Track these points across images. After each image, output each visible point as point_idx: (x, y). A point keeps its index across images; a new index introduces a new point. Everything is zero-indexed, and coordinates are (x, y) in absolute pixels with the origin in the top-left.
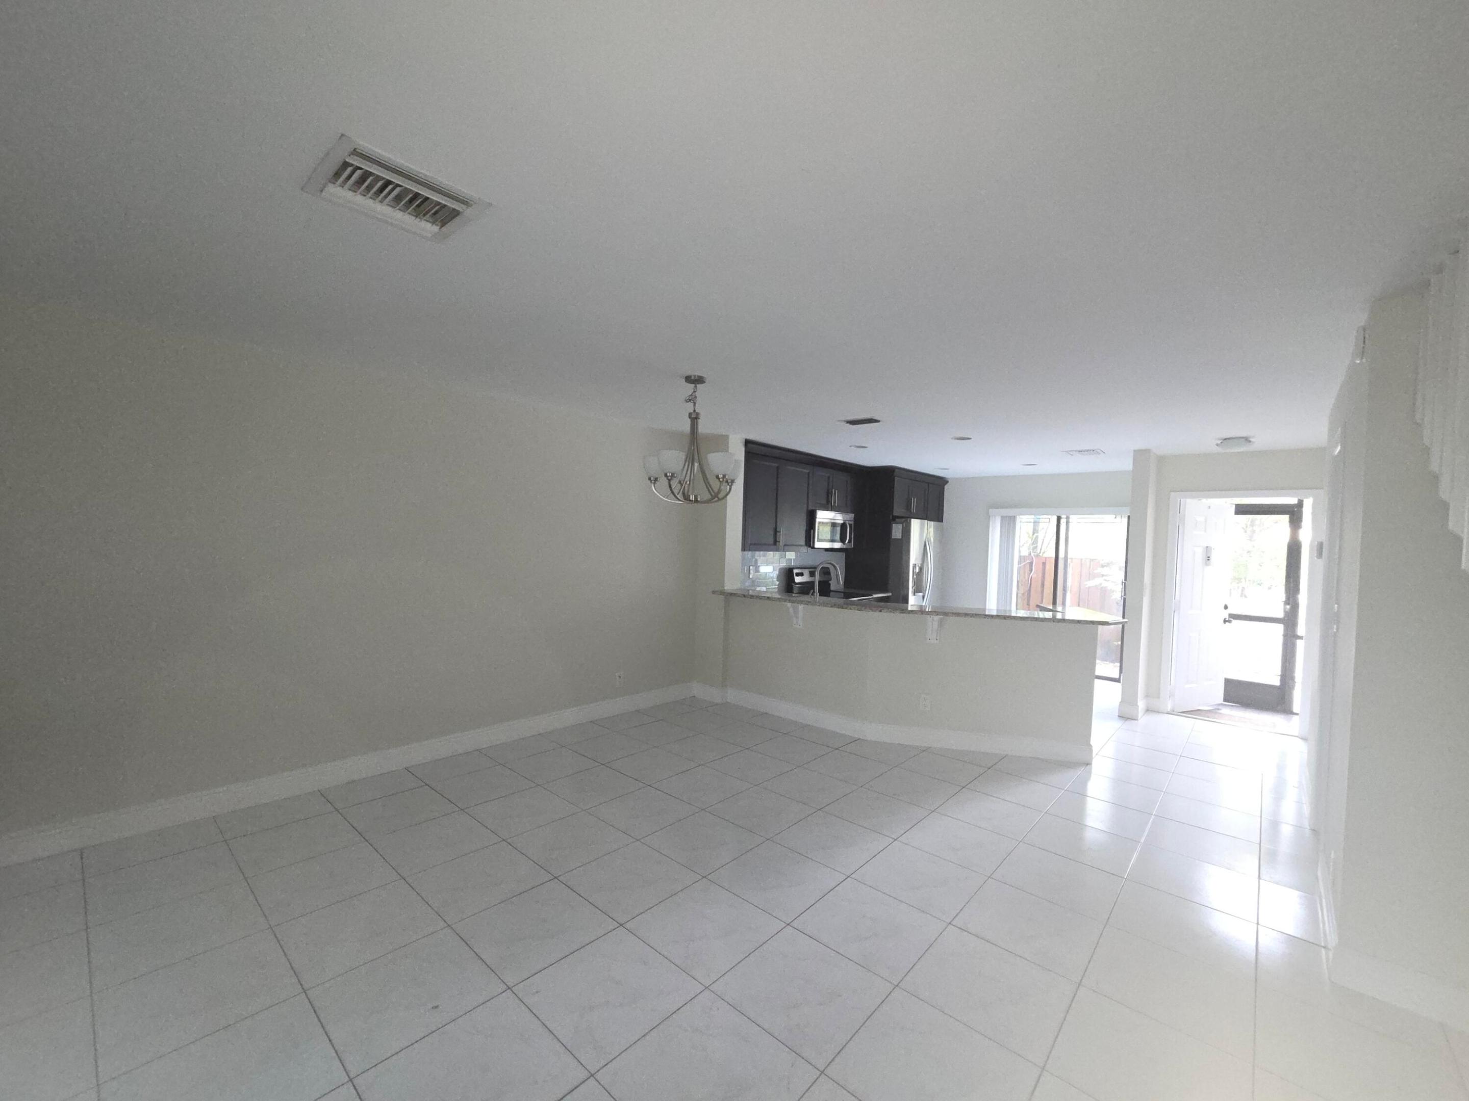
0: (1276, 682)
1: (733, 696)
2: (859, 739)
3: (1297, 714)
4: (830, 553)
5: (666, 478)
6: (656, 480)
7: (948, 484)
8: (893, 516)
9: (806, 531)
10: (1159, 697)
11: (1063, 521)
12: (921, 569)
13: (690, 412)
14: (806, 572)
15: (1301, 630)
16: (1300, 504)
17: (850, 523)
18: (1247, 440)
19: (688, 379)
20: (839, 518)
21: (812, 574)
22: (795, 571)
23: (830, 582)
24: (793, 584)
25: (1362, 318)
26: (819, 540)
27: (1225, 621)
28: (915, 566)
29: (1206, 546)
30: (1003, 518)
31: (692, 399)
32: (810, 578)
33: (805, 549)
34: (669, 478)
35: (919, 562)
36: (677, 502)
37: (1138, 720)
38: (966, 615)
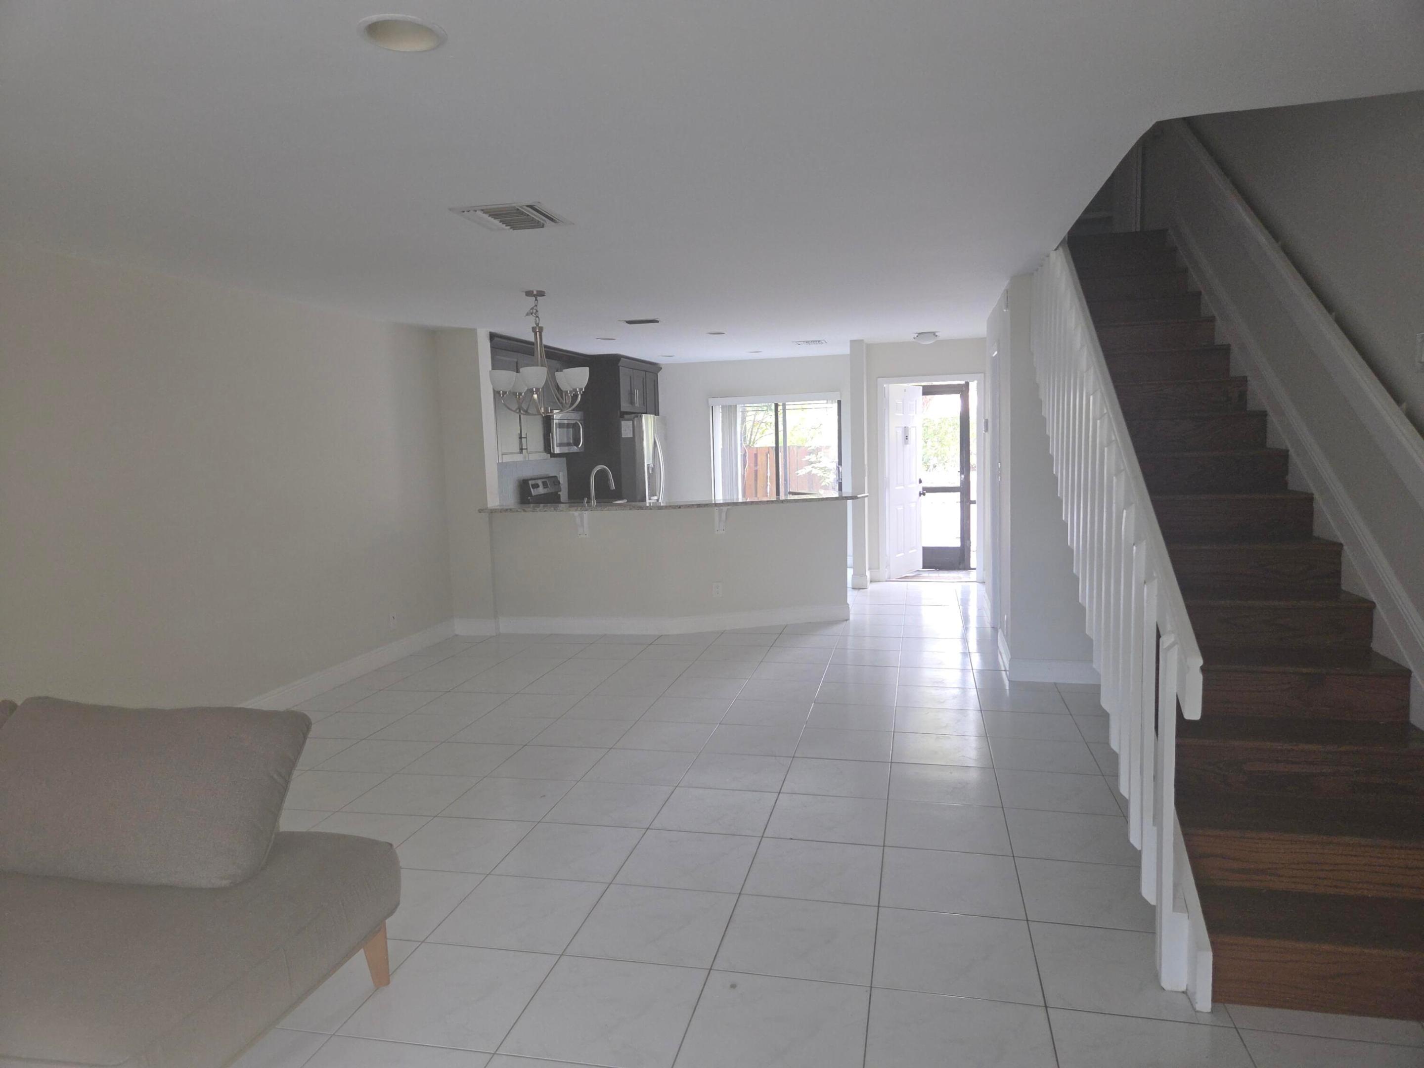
0: (957, 543)
2: (662, 636)
3: (975, 569)
7: (662, 370)
8: (621, 412)
10: (879, 568)
11: (780, 408)
12: (653, 469)
14: (540, 483)
15: (973, 496)
16: (967, 384)
17: (583, 423)
18: (934, 334)
19: (529, 293)
20: (570, 417)
21: (544, 485)
22: (530, 482)
24: (530, 497)
25: (1005, 284)
26: (558, 445)
27: (920, 494)
28: (648, 465)
29: (904, 426)
30: (723, 407)
31: (534, 313)
33: (543, 456)
35: (652, 462)
37: (867, 588)
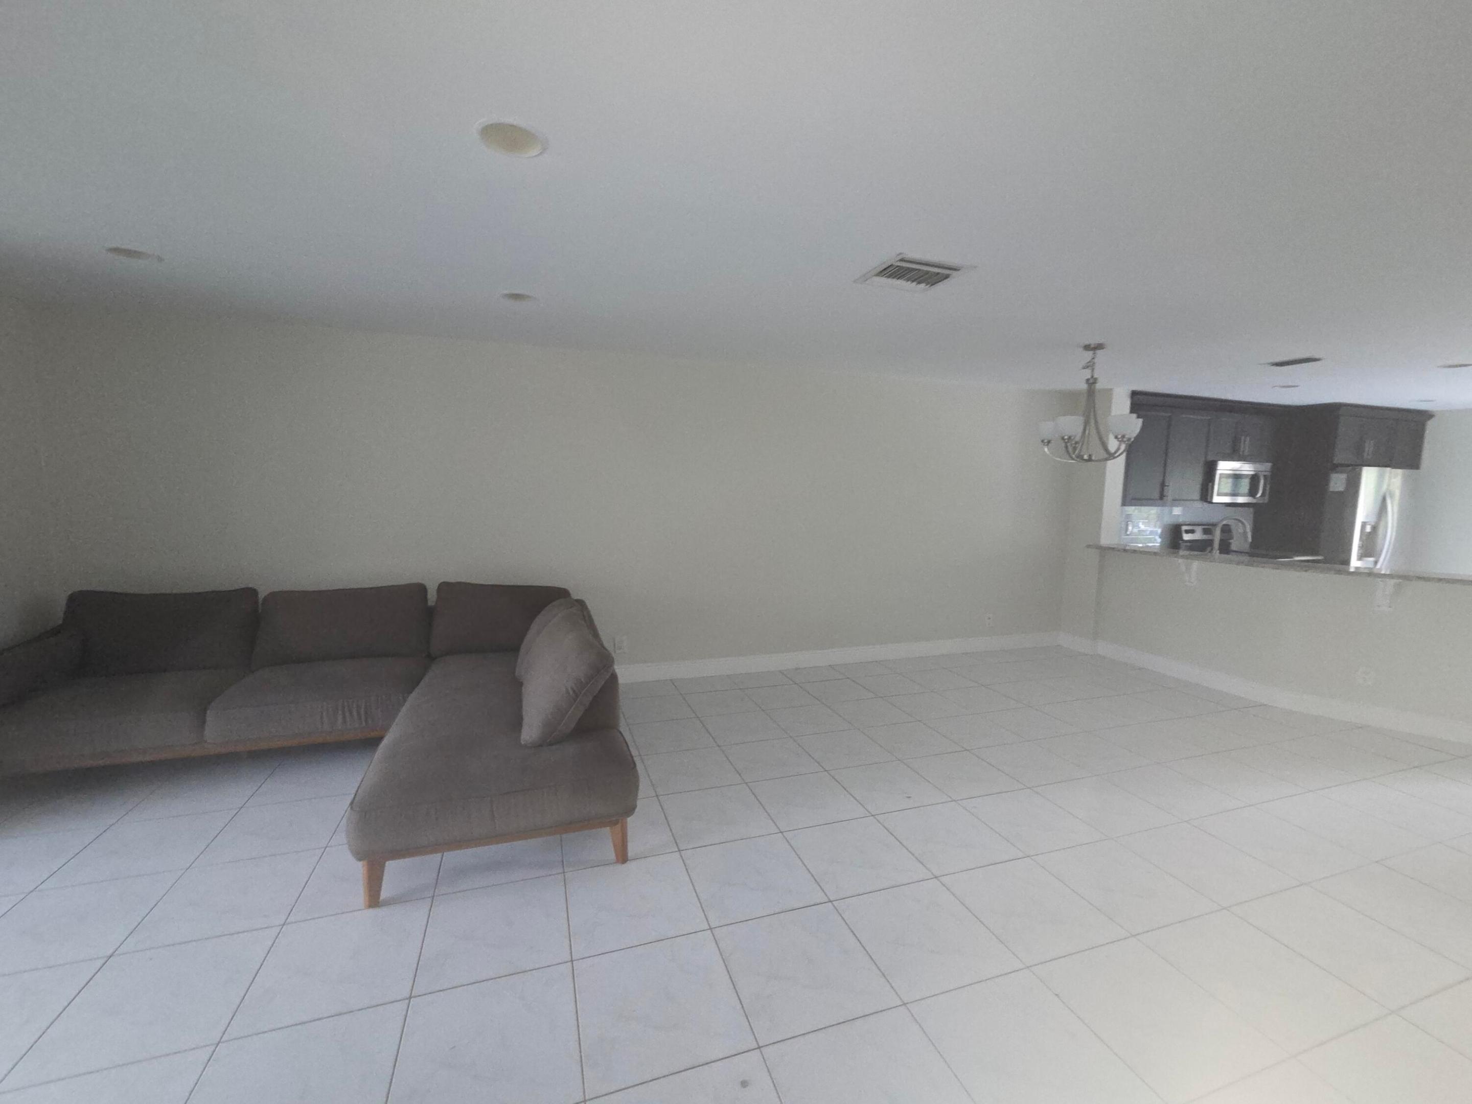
1: (1104, 648)
4: (1233, 509)
5: (1062, 441)
6: (1049, 442)
7: (1434, 418)
8: (1331, 463)
9: (1202, 485)
12: (1375, 528)
13: (1086, 378)
14: (1199, 530)
17: (1266, 473)
19: (1087, 348)
20: (1246, 468)
21: (1206, 531)
22: (1184, 528)
23: (1231, 541)
24: (1180, 542)
26: (1219, 494)
28: (1364, 525)
31: (1090, 365)
32: (1205, 536)
33: (1199, 505)
34: (1066, 441)
35: (1372, 520)
36: (1070, 461)
38: (1440, 580)
